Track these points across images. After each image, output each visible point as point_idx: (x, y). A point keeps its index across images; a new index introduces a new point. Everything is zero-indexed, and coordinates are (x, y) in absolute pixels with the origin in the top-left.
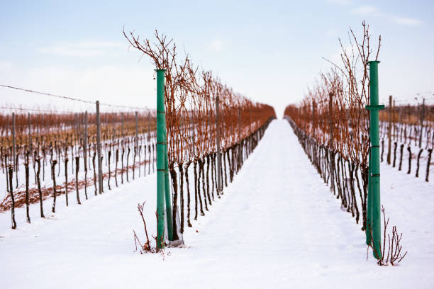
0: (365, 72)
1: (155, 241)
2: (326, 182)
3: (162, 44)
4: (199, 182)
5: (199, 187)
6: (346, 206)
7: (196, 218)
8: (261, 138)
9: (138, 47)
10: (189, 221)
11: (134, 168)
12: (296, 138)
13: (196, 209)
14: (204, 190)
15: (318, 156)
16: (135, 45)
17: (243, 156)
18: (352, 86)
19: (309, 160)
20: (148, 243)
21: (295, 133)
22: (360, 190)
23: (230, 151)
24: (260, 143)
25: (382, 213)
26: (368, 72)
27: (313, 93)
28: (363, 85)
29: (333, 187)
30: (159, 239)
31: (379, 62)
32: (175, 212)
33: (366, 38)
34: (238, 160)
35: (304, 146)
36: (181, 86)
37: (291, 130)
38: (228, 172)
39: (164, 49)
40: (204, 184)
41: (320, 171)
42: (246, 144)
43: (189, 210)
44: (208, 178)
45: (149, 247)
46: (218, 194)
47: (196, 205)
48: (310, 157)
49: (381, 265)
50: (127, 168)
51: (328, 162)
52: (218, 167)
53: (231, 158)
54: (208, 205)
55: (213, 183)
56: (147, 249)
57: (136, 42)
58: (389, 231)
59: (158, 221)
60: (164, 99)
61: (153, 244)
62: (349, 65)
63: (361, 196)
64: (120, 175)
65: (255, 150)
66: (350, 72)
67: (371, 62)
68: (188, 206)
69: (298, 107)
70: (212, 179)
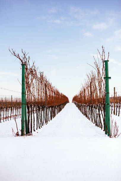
0: (103, 65)
1: (21, 132)
2: (89, 119)
3: (24, 55)
4: (38, 115)
5: (38, 117)
6: (97, 126)
7: (37, 129)
8: (63, 108)
9: (15, 55)
10: (34, 129)
11: (11, 117)
12: (77, 108)
13: (37, 125)
14: (40, 119)
15: (86, 110)
16: (14, 54)
17: (56, 112)
18: (99, 74)
19: (82, 114)
20: (18, 132)
21: (77, 106)
22: (102, 115)
23: (51, 108)
24: (63, 110)
25: (111, 117)
26: (104, 65)
27: (84, 86)
28: (103, 71)
29: (92, 120)
30: (22, 131)
31: (108, 61)
32: (29, 123)
33: (103, 52)
34: (54, 113)
35: (80, 110)
36: (31, 75)
37: (75, 106)
38: (50, 116)
39: (25, 56)
40: (40, 117)
41: (87, 116)
42: (57, 108)
43: (34, 124)
44: (42, 115)
45: (18, 134)
46: (46, 123)
47: (37, 124)
48: (83, 113)
49: (111, 137)
50: (8, 117)
51: (90, 111)
52: (46, 112)
53: (51, 111)
54: (42, 126)
55: (44, 117)
56: (18, 135)
57: (14, 53)
58: (114, 124)
59: (22, 125)
60: (25, 78)
61: (20, 133)
62: (97, 66)
63: (103, 117)
64: (5, 119)
65: (60, 112)
66: (98, 69)
67: (105, 61)
68: (34, 123)
69: (78, 95)
70: (43, 116)
